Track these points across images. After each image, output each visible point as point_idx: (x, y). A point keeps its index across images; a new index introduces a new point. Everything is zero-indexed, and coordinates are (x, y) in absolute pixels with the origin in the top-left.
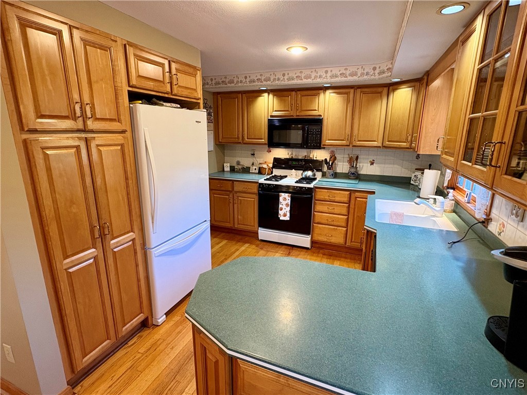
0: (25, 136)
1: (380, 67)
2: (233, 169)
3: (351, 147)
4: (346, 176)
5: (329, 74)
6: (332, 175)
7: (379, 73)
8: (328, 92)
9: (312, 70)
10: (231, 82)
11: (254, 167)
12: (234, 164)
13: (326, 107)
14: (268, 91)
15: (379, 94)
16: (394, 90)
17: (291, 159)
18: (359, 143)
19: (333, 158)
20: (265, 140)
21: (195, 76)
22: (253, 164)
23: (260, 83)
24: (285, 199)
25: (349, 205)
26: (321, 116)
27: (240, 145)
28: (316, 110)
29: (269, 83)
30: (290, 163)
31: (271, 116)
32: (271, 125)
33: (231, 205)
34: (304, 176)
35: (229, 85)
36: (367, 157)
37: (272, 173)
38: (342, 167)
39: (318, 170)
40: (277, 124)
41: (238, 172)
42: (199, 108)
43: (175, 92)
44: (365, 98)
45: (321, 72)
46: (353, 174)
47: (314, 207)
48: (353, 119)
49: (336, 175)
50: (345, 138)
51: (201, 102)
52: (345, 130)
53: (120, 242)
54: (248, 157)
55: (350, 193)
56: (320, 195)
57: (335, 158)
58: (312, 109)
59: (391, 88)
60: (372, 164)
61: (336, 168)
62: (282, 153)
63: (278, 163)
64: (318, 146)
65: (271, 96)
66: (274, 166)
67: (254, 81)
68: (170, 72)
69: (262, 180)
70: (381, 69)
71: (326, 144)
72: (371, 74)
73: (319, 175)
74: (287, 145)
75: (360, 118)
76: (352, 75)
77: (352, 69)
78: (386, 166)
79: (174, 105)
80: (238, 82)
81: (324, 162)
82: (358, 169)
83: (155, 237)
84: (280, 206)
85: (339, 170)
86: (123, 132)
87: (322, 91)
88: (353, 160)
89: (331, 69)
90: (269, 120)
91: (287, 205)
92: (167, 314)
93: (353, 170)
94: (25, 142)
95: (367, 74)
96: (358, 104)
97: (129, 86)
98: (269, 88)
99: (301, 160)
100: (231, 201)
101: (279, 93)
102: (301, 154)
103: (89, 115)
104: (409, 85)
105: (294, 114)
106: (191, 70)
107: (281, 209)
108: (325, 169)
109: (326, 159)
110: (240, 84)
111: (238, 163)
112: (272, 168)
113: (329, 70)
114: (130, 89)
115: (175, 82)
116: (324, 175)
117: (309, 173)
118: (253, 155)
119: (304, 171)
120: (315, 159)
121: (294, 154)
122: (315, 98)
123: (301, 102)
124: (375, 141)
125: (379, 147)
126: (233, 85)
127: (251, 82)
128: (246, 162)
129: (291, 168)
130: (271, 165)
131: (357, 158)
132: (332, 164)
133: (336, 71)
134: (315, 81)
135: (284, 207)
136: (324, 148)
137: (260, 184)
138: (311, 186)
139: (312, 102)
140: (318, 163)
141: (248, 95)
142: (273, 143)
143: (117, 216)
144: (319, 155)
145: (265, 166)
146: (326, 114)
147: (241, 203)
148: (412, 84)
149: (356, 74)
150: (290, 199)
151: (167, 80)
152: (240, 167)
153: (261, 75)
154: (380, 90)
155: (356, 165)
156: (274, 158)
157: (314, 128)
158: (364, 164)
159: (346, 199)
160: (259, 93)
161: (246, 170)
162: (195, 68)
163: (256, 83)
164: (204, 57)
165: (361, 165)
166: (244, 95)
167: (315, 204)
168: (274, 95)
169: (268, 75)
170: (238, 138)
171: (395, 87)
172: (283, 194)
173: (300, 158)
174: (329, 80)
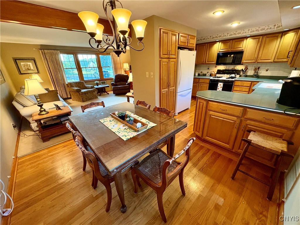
0: (160, 59)
1: (278, 25)
2: (199, 75)
3: (256, 63)
4: (252, 76)
5: (250, 31)
6: (244, 76)
7: (276, 28)
8: (248, 39)
9: (242, 30)
10: (204, 39)
11: (208, 74)
12: (200, 73)
13: (246, 46)
14: (219, 41)
15: (276, 37)
16: (285, 34)
17: (226, 70)
18: (260, 61)
19: (246, 68)
20: (215, 62)
21: (194, 39)
22: (208, 73)
23: (216, 38)
24: (220, 85)
25: (250, 88)
26: (243, 50)
27: (203, 65)
28: (241, 48)
29: (220, 38)
30: (225, 71)
31: (219, 52)
32: (219, 56)
33: (197, 88)
34: (230, 76)
35: (203, 40)
36: (265, 67)
37: (216, 76)
38: (250, 72)
39: (237, 74)
40: (221, 55)
41: (201, 75)
42: (194, 50)
43: (188, 45)
44: (268, 39)
45: (246, 30)
46: (255, 75)
47: (233, 88)
48: (259, 50)
49: (246, 76)
50: (254, 59)
51: (195, 48)
52: (255, 55)
53: (171, 89)
54: (206, 70)
55: (252, 83)
56: (236, 83)
57: (247, 69)
58: (239, 47)
59: (284, 33)
60: (267, 70)
61: (247, 73)
62: (222, 67)
63: (219, 72)
64: (240, 63)
65: (220, 43)
66: (217, 73)
67: (214, 38)
68: (188, 39)
69: (212, 78)
70: (279, 25)
71: (244, 62)
72: (272, 28)
73: (238, 76)
74: (224, 64)
75: (263, 49)
76: (261, 30)
77: (262, 27)
78: (275, 71)
79: (187, 50)
80: (207, 39)
81: (241, 71)
82: (259, 73)
83: (179, 90)
84: (218, 88)
85: (248, 74)
86: (175, 58)
87: (246, 39)
88: (257, 69)
89: (251, 28)
90: (218, 53)
91: (221, 87)
92: (179, 113)
93: (256, 74)
94: (160, 60)
95: (271, 28)
96: (263, 43)
97: (178, 45)
98: (220, 40)
99: (230, 70)
100: (198, 86)
101: (224, 41)
102: (231, 67)
103: (170, 54)
104: (294, 31)
105: (230, 50)
106: (193, 37)
107: (218, 89)
108: (241, 73)
109: (242, 69)
110: (208, 40)
111: (201, 72)
112: (216, 74)
113: (250, 29)
114: (178, 46)
115: (189, 42)
116: (240, 76)
117: (233, 75)
118: (208, 69)
119: (231, 74)
120: (237, 69)
121: (227, 68)
122: (241, 42)
123: (234, 44)
124: (270, 60)
125: (272, 62)
126: (205, 40)
127: (212, 38)
128: (205, 72)
129: (225, 74)
130: (216, 73)
131: (259, 68)
132: (245, 71)
133: (254, 29)
134: (242, 35)
135: (220, 88)
136: (242, 64)
137: (211, 79)
138: (233, 80)
139: (239, 44)
140: (238, 71)
141: (210, 44)
142: (218, 63)
143: (172, 83)
144: (239, 67)
145: (213, 73)
146: (246, 49)
147: (201, 87)
148: (295, 31)
149: (264, 29)
150: (223, 85)
151: (187, 42)
152: (202, 74)
153: (218, 35)
154: (277, 35)
155: (258, 71)
156: (218, 70)
157: (239, 56)
158: (262, 71)
159: (249, 85)
160: (215, 42)
161: (205, 75)
162: (194, 36)
163: (215, 38)
164: (198, 32)
165: (261, 71)
166: (208, 44)
167: (234, 87)
168: (222, 43)
169: (220, 35)
170: (203, 62)
171: (286, 33)
172: (220, 83)
173: (230, 69)
174: (250, 33)
